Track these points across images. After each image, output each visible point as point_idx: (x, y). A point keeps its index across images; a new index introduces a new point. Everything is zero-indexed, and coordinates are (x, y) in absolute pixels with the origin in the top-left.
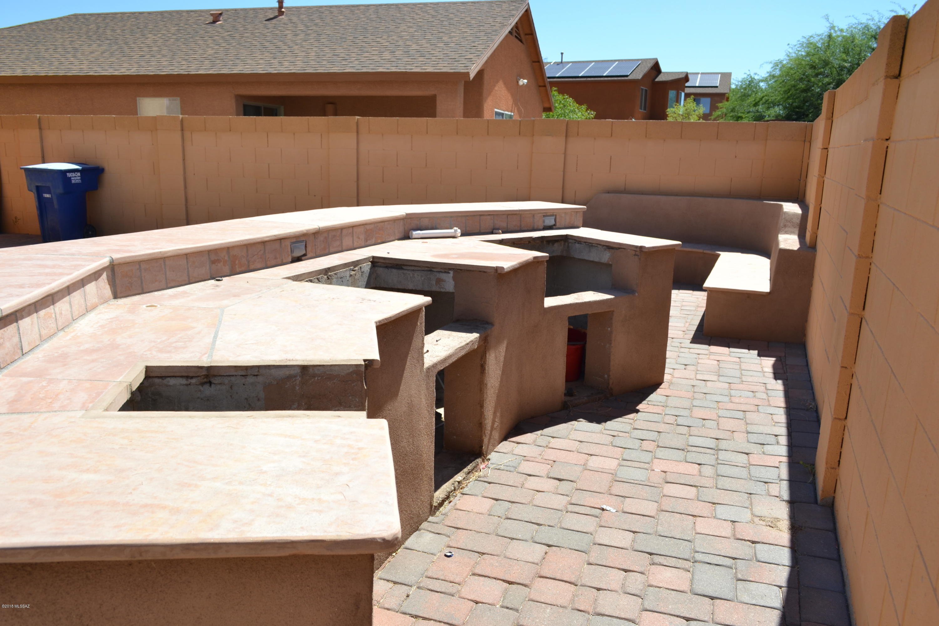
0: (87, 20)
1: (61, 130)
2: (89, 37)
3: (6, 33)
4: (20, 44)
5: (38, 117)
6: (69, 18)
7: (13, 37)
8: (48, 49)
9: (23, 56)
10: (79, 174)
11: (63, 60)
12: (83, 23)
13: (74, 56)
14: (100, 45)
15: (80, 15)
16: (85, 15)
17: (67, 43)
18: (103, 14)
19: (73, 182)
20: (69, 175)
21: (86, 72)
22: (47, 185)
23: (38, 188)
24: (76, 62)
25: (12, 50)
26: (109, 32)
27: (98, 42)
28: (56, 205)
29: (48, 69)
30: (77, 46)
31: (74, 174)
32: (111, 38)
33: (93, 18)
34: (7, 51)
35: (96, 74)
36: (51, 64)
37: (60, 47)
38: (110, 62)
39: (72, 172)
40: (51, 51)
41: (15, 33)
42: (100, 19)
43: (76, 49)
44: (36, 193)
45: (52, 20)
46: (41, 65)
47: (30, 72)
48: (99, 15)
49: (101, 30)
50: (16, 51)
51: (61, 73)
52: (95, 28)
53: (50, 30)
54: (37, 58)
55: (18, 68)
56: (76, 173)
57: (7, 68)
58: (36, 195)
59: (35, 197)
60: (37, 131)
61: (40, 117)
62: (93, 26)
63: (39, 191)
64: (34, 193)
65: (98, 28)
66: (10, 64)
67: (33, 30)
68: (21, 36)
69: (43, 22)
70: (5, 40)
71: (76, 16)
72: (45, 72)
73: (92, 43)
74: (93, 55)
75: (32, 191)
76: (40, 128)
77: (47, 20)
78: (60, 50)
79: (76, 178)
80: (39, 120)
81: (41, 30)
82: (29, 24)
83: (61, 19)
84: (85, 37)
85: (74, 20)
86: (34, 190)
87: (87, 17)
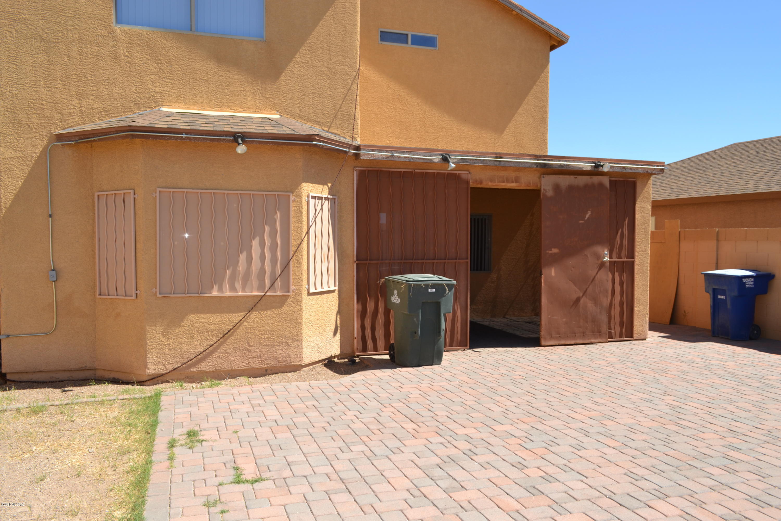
0: (746, 147)
1: (736, 241)
2: (751, 161)
3: (679, 165)
4: (691, 172)
5: (717, 231)
6: (729, 147)
7: (685, 167)
8: (715, 174)
9: (695, 181)
10: (752, 280)
11: (730, 182)
12: (742, 150)
13: (740, 178)
14: (762, 167)
15: (739, 143)
16: (743, 143)
17: (731, 167)
18: (760, 140)
19: (747, 286)
20: (744, 280)
21: (753, 190)
22: (724, 289)
23: (714, 290)
24: (743, 183)
25: (686, 177)
26: (769, 155)
27: (760, 164)
28: (729, 306)
29: (719, 190)
30: (741, 169)
31: (748, 280)
32: (773, 159)
33: (752, 145)
34: (682, 179)
35: (763, 191)
36: (720, 186)
37: (726, 171)
38: (776, 180)
39: (747, 278)
40: (718, 175)
41: (686, 165)
42: (758, 145)
43: (740, 172)
44: (712, 294)
45: (715, 151)
46: (712, 187)
47: (703, 194)
48: (757, 141)
49: (761, 154)
50: (689, 178)
51: (731, 193)
52: (755, 153)
53: (714, 159)
54: (708, 182)
55: (692, 191)
56: (750, 279)
57: (684, 192)
58: (712, 296)
59: (710, 298)
60: (715, 242)
61: (718, 230)
62: (752, 151)
63: (715, 293)
64: (710, 295)
65: (758, 152)
66: (686, 189)
67: (700, 161)
68: (691, 167)
69: (707, 153)
70: (679, 171)
71: (736, 145)
72: (716, 193)
73: (754, 165)
74: (757, 175)
75: (708, 292)
76: (718, 240)
77: (711, 152)
78: (726, 174)
79: (749, 283)
80: (718, 233)
81: (707, 159)
82: (696, 156)
83: (723, 149)
84: (747, 161)
85: (735, 148)
86: (711, 292)
87: (746, 144)
